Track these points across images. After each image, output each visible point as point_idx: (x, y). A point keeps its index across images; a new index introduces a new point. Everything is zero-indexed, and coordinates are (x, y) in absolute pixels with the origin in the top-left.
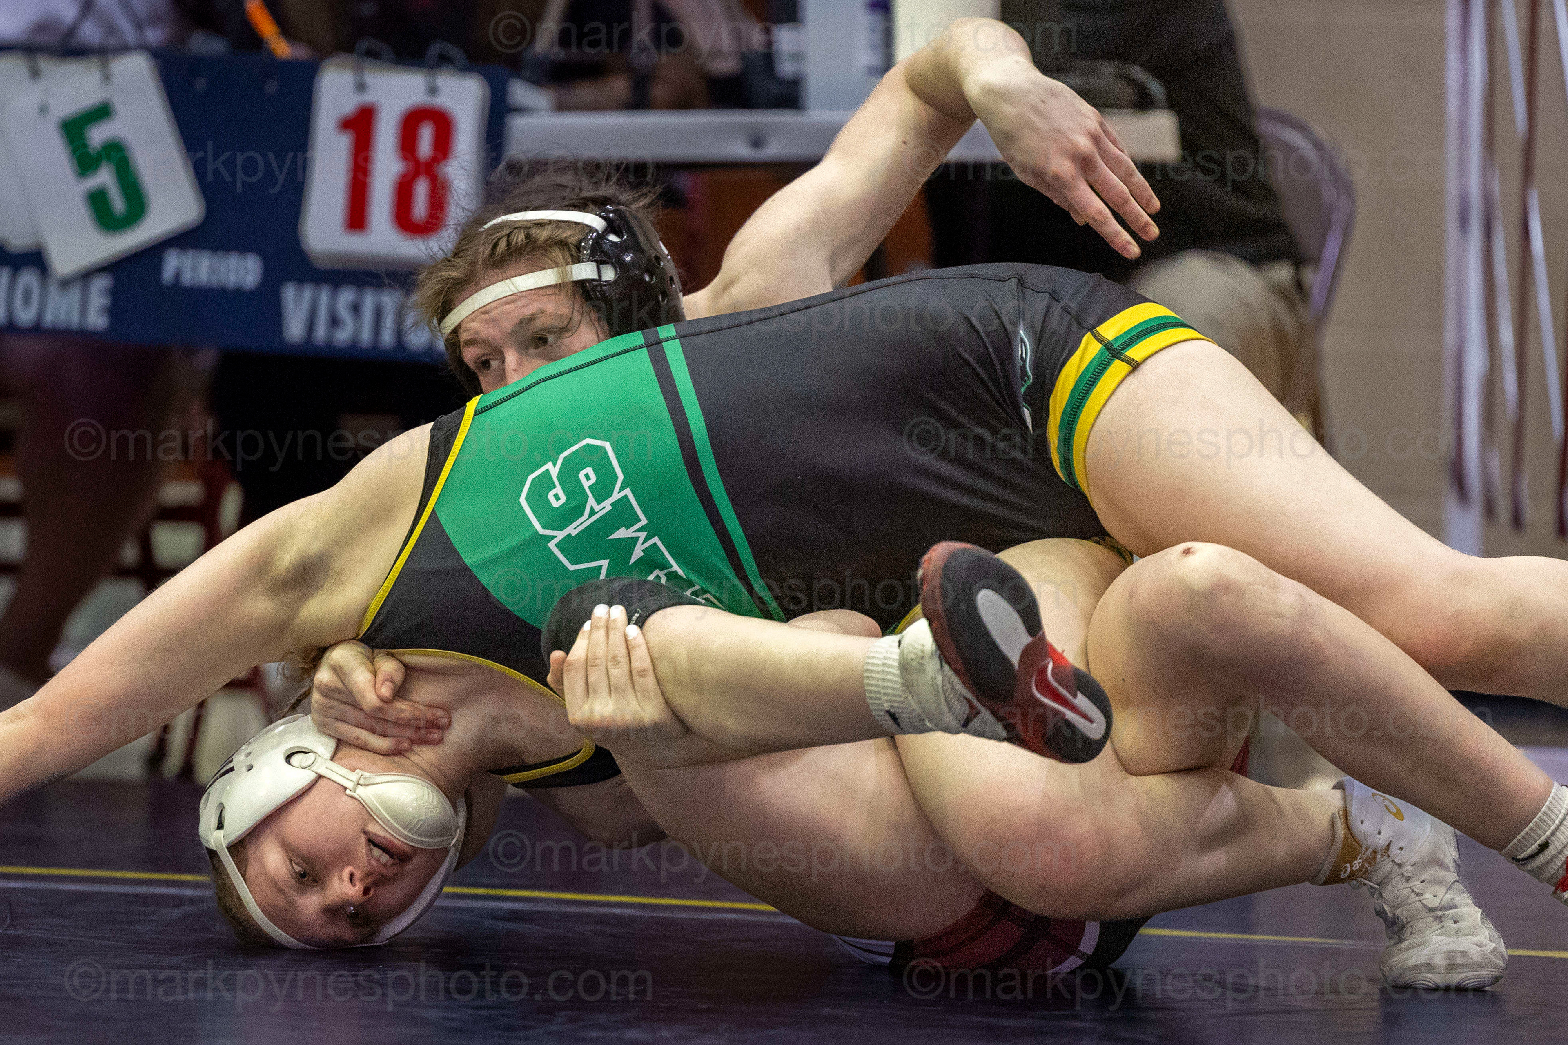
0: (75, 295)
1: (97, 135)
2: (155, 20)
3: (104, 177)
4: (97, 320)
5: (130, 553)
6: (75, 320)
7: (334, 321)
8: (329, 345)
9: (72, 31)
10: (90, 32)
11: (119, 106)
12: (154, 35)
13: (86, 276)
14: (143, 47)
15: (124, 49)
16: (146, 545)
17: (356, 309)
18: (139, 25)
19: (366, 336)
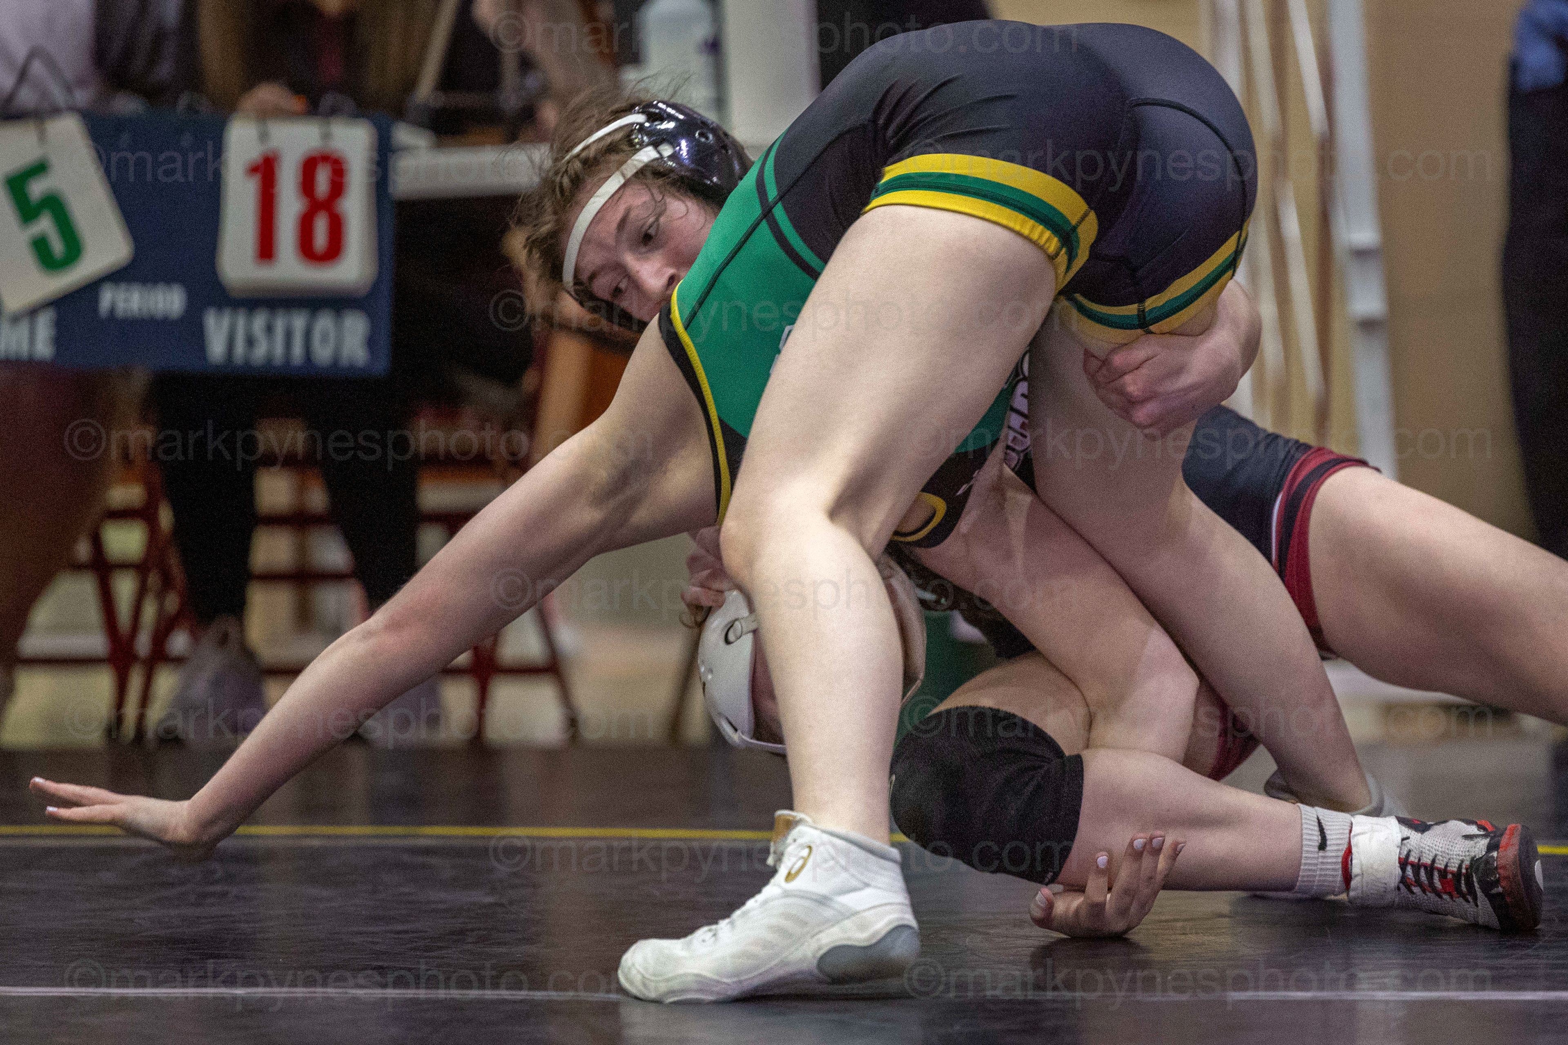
0: (23, 328)
1: (37, 189)
2: (81, 83)
3: (45, 225)
4: (43, 348)
5: (83, 550)
6: (24, 349)
7: (250, 342)
8: (247, 364)
9: (11, 98)
10: (27, 97)
11: (54, 160)
12: (83, 97)
13: (33, 312)
14: (73, 109)
15: (55, 111)
16: (97, 542)
17: (269, 329)
18: (69, 89)
19: (279, 350)
